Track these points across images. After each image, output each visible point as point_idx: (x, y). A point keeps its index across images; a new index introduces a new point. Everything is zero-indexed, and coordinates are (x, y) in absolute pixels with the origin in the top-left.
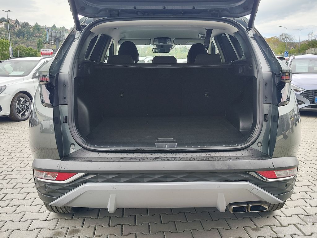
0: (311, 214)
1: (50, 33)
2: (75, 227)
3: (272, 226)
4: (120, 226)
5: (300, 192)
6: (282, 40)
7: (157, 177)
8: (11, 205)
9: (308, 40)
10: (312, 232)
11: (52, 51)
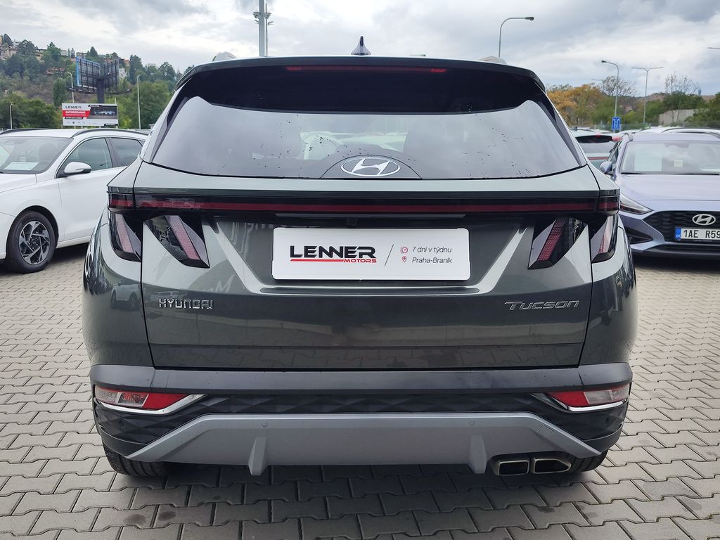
0: (658, 478)
1: (84, 68)
2: (172, 505)
3: (578, 504)
4: (266, 503)
5: (637, 434)
6: (607, 93)
7: (349, 402)
8: (30, 458)
9: (664, 92)
10: (659, 515)
11: (89, 109)
